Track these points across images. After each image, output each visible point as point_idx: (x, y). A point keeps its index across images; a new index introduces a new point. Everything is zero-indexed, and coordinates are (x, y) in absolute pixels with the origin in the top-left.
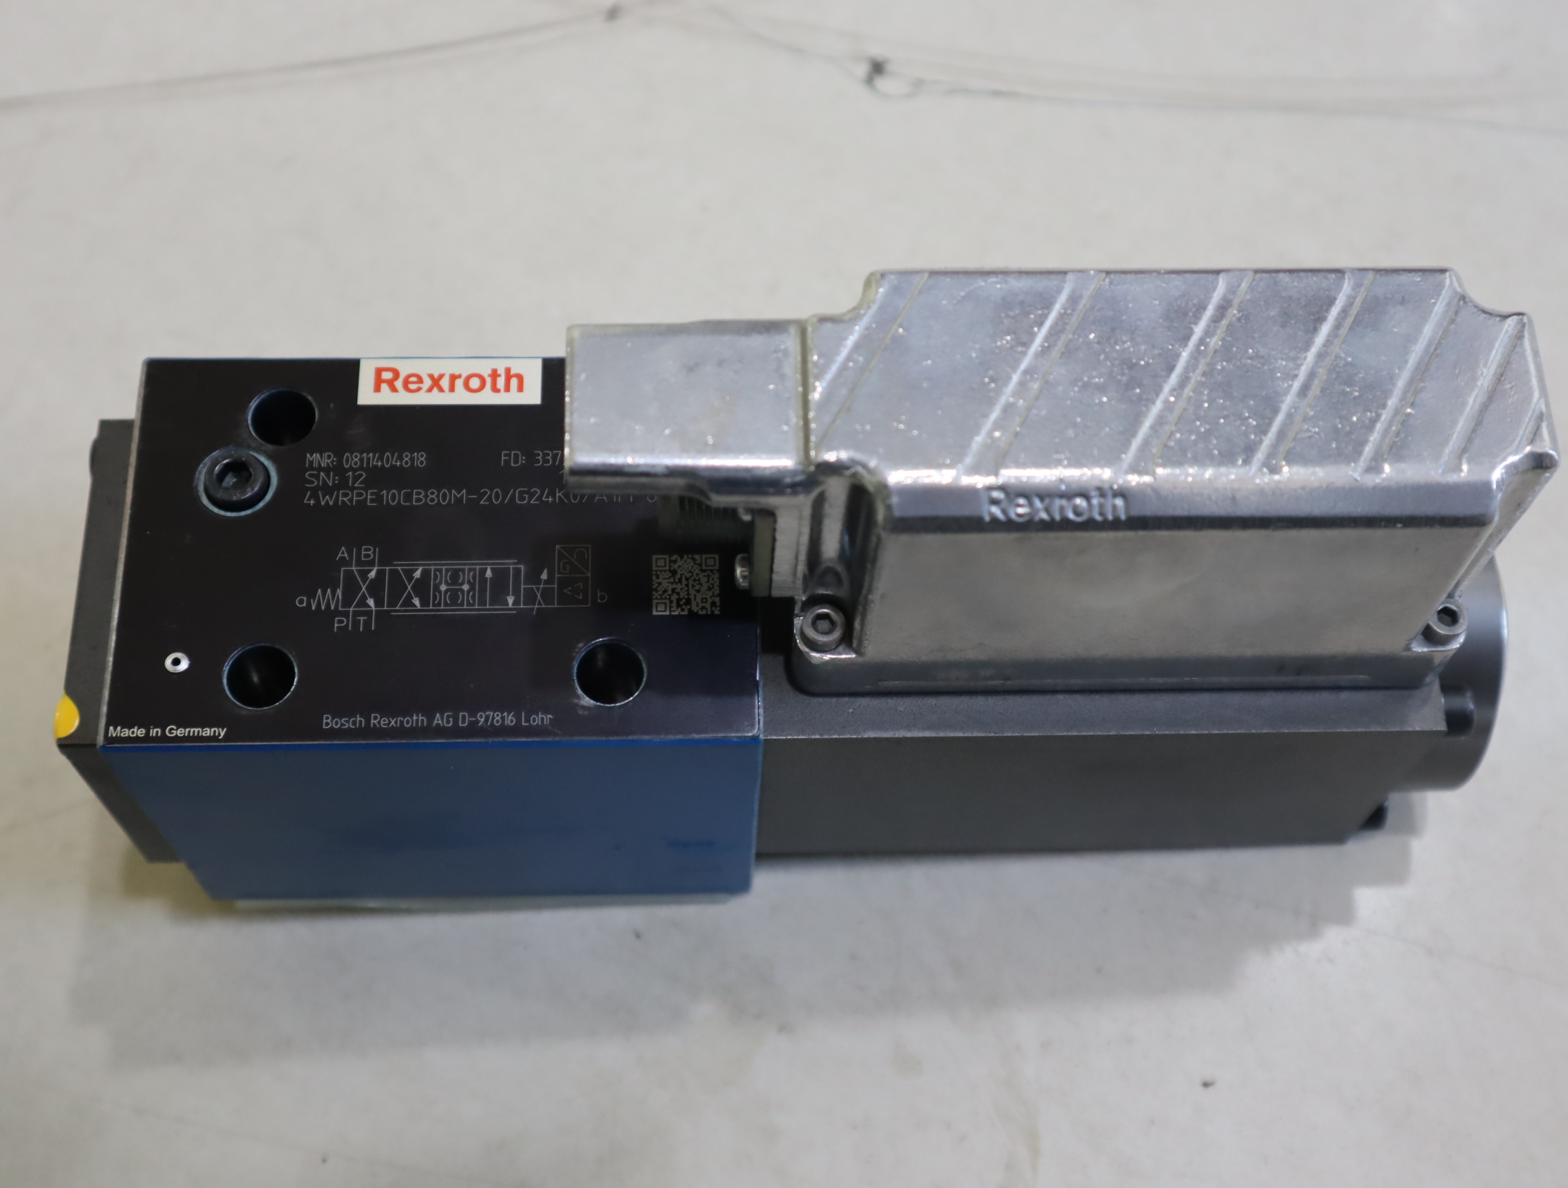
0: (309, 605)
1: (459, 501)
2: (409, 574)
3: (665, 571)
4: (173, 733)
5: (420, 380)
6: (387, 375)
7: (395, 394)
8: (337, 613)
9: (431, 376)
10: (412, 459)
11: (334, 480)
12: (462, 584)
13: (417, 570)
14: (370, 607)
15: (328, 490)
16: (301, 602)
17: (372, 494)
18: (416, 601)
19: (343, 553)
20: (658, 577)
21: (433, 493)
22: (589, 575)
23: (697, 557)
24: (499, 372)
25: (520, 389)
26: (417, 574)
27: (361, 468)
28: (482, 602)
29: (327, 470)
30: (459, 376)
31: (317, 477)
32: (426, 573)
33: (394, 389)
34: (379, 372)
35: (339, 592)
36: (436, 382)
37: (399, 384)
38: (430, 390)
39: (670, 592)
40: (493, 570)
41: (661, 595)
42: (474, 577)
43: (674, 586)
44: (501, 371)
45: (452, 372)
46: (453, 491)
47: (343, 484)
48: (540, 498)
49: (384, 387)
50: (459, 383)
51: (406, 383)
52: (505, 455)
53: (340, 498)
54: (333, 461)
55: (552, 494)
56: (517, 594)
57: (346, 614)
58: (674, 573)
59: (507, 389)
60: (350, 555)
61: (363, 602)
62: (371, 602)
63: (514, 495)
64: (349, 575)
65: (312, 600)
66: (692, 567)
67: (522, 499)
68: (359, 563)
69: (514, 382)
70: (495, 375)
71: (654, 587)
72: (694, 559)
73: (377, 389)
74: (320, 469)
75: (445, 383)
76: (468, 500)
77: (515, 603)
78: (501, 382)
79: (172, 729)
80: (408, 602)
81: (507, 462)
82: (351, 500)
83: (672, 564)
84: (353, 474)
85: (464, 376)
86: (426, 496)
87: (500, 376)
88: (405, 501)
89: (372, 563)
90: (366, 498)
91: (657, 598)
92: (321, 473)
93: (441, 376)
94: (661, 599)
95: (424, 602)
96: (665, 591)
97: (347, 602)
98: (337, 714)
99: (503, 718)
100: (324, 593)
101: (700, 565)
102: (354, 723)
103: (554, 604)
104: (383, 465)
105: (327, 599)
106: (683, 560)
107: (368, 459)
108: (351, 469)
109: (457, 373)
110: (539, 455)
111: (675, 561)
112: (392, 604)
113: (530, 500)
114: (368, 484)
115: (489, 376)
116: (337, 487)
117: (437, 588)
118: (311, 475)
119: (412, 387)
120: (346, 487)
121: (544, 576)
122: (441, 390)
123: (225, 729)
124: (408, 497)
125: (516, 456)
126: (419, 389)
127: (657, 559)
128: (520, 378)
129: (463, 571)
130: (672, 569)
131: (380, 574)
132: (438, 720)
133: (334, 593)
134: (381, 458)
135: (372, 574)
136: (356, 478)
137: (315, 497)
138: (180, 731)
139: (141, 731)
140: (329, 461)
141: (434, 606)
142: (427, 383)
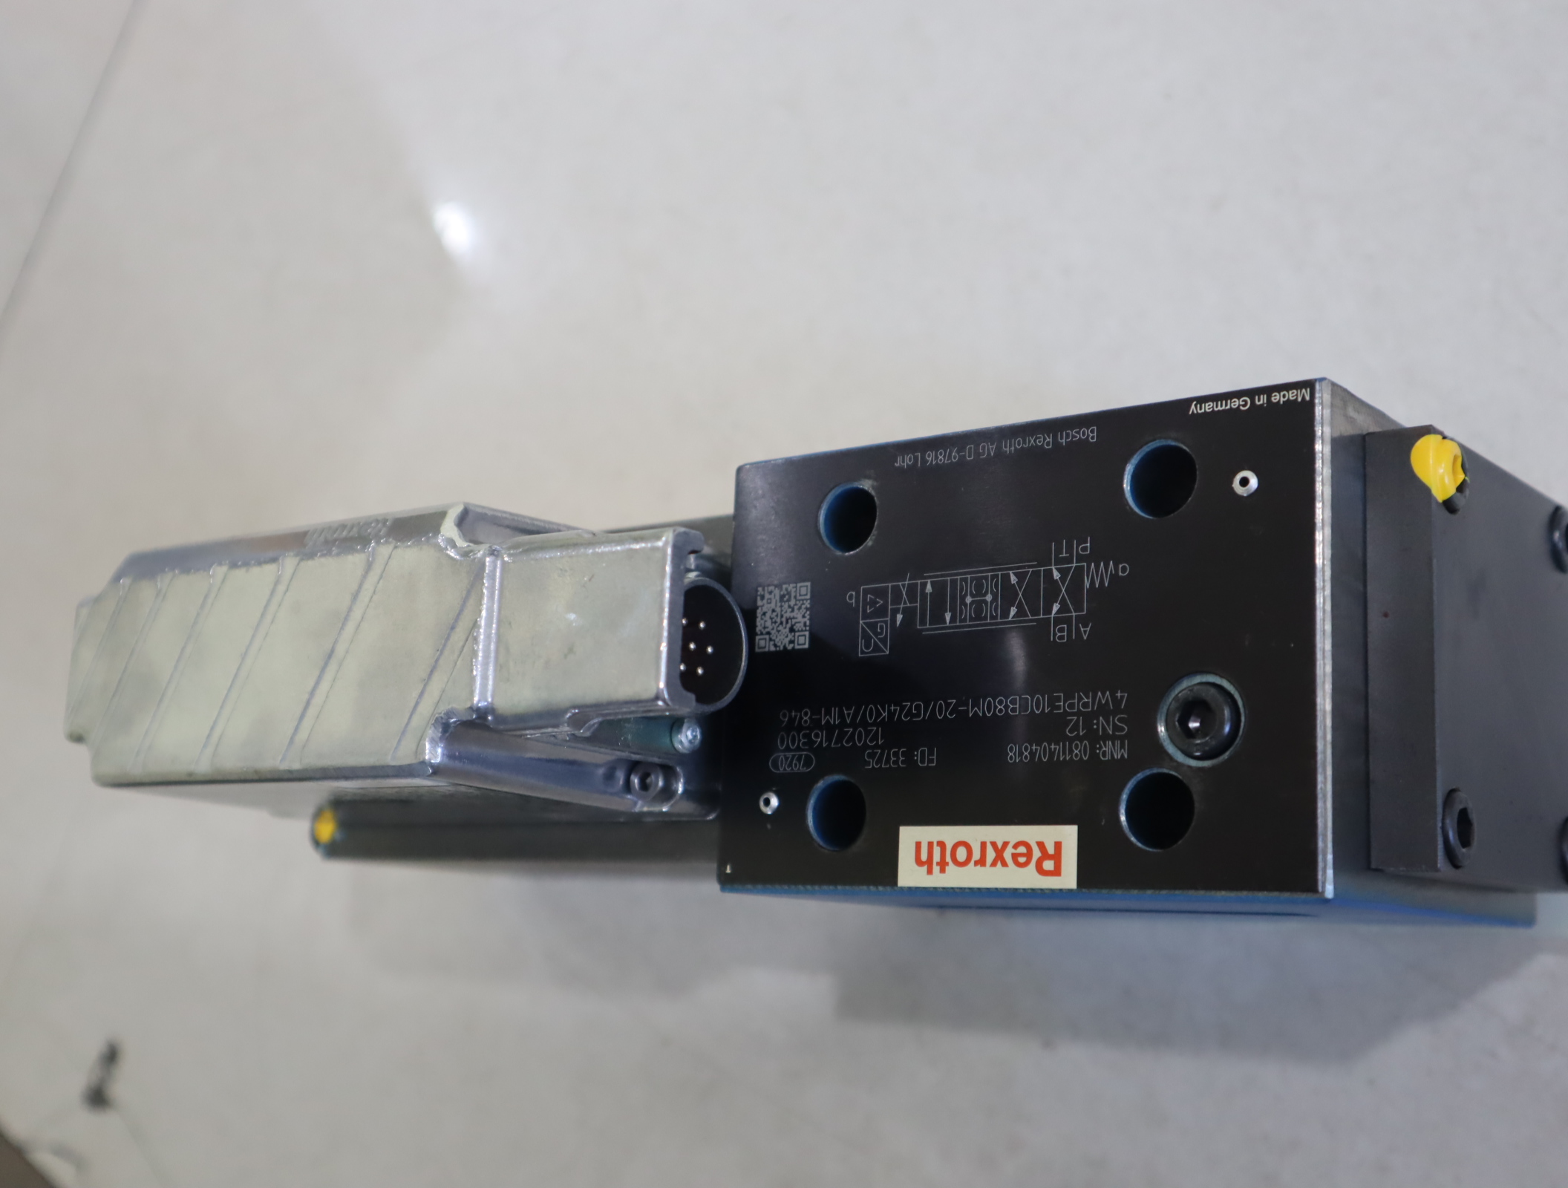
0: (1116, 565)
1: (976, 702)
2: (1020, 611)
3: (799, 631)
4: (1243, 401)
5: (1015, 856)
6: (1049, 865)
7: (1040, 840)
8: (1089, 560)
9: (1005, 864)
10: (1021, 754)
11: (1097, 724)
12: (972, 603)
13: (1013, 617)
14: (1057, 569)
15: (1103, 710)
16: (1124, 570)
17: (1059, 708)
18: (1013, 579)
19: (1085, 632)
20: (805, 625)
21: (1000, 711)
22: (861, 622)
23: (772, 649)
24: (938, 868)
26: (1013, 611)
27: (1071, 740)
28: (954, 582)
29: (1106, 737)
30: (976, 863)
31: (1116, 728)
32: (1005, 613)
33: (1041, 845)
34: (1057, 872)
35: (1087, 584)
37: (1037, 853)
38: (1006, 844)
39: (796, 607)
40: (944, 621)
41: (803, 604)
42: (961, 612)
43: (792, 615)
44: (936, 869)
45: (983, 868)
46: (981, 715)
47: (1088, 718)
48: (902, 708)
49: (1051, 850)
50: (976, 855)
51: (1029, 854)
52: (932, 761)
53: (1090, 700)
54: (1100, 748)
55: (891, 714)
56: (924, 594)
57: (1080, 558)
58: (792, 630)
59: (931, 846)
60: (1078, 629)
61: (1063, 572)
62: (1056, 575)
63: (925, 711)
64: (1078, 608)
65: (1113, 572)
66: (777, 637)
67: (918, 707)
68: (1068, 621)
69: (924, 857)
70: (943, 865)
71: (808, 612)
72: (775, 645)
73: (1058, 846)
74: (1113, 738)
75: (991, 854)
76: (968, 705)
77: (924, 585)
78: (936, 856)
79: (1244, 406)
80: (1021, 577)
81: (931, 753)
82: (1079, 699)
83: (793, 639)
84: (1079, 733)
85: (972, 862)
86: (1006, 707)
87: (938, 864)
88: (1027, 700)
89: (1057, 621)
90: (1065, 702)
91: (807, 600)
92: (1111, 733)
93: (994, 864)
94: (803, 600)
95: (1006, 579)
96: (800, 608)
97: (1079, 572)
98: (1084, 445)
99: (937, 458)
100: (1102, 582)
101: (771, 640)
102: (1067, 435)
103: (892, 587)
104: (1050, 745)
105: (1097, 576)
106: (783, 644)
107: (1064, 753)
108: (1081, 739)
109: (978, 867)
110: (902, 762)
111: (792, 642)
112: (1036, 574)
113: (911, 706)
115: (947, 864)
116: (1094, 715)
117: (995, 599)
118: (1122, 729)
119: (1022, 850)
120: (1085, 715)
121: (899, 617)
122: (994, 844)
123: (1190, 413)
124: (1024, 705)
125: (923, 762)
126: (1015, 846)
127: (805, 644)
128: (919, 862)
129: (971, 619)
130: (793, 634)
131: (1048, 609)
132: (992, 449)
133: (1092, 583)
135: (1056, 607)
136: (1075, 728)
137: (1117, 702)
138: (1236, 403)
139: (1276, 398)
140: (1104, 749)
141: (997, 576)
142: (1007, 855)
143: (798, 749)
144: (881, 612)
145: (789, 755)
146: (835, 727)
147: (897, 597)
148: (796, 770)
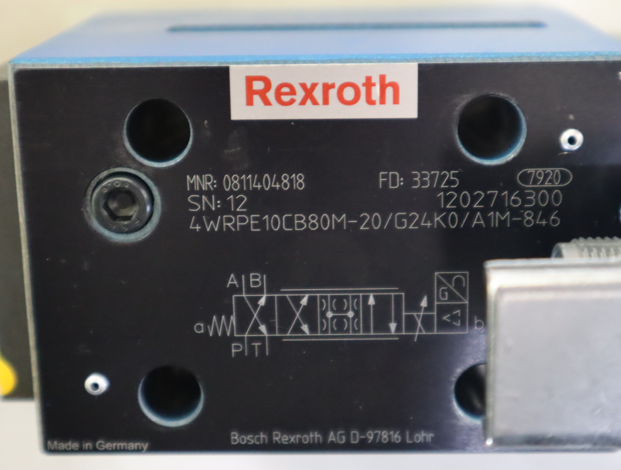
0: (207, 332)
1: (339, 226)
2: (297, 300)
4: (102, 447)
5: (293, 92)
6: (258, 85)
7: (268, 107)
8: (232, 339)
9: (303, 86)
10: (291, 181)
11: (216, 204)
12: (347, 311)
13: (303, 297)
14: (263, 333)
15: (212, 215)
16: (199, 328)
17: (255, 219)
18: (305, 328)
19: (232, 280)
21: (313, 218)
22: (467, 302)
24: (373, 81)
25: (396, 101)
26: (304, 301)
27: (241, 191)
28: (367, 328)
29: (208, 193)
30: (333, 86)
31: (199, 201)
32: (312, 300)
33: (267, 102)
34: (250, 80)
35: (233, 319)
36: (309, 92)
37: (271, 95)
38: (303, 103)
40: (375, 297)
42: (358, 303)
44: (376, 80)
45: (325, 81)
46: (333, 216)
47: (225, 209)
48: (418, 224)
49: (257, 99)
50: (333, 93)
51: (278, 94)
52: (383, 176)
53: (225, 224)
54: (213, 184)
55: (430, 218)
56: (398, 321)
57: (241, 340)
59: (383, 101)
60: (240, 282)
61: (255, 329)
62: (263, 328)
63: (392, 220)
64: (240, 300)
65: (209, 327)
67: (401, 224)
68: (249, 290)
69: (389, 91)
70: (369, 83)
73: (250, 102)
74: (201, 192)
75: (318, 94)
76: (348, 224)
77: (398, 329)
78: (376, 91)
79: (100, 444)
80: (297, 329)
81: (385, 184)
82: (235, 225)
84: (234, 197)
85: (337, 86)
86: (307, 221)
87: (374, 85)
88: (287, 227)
89: (260, 290)
90: (249, 223)
92: (203, 197)
93: (314, 86)
95: (313, 329)
97: (242, 328)
98: (243, 431)
99: (389, 436)
100: (219, 320)
102: (258, 439)
103: (433, 331)
104: (262, 188)
105: (223, 325)
107: (248, 181)
108: (231, 192)
109: (330, 83)
110: (416, 176)
112: (283, 330)
113: (409, 225)
114: (251, 208)
115: (364, 85)
116: (219, 212)
117: (323, 314)
118: (193, 199)
119: (285, 98)
120: (229, 212)
121: (424, 303)
122: (315, 103)
123: (147, 444)
124: (290, 222)
125: (394, 177)
126: (292, 101)
128: (395, 86)
129: (347, 297)
131: (270, 300)
132: (332, 437)
133: (228, 319)
134: (260, 180)
135: (262, 302)
136: (238, 202)
137: (199, 221)
138: (108, 445)
139: (75, 445)
140: (209, 183)
141: (322, 332)
142: (300, 94)
143: (537, 190)
144: (442, 310)
145: (547, 184)
146: (494, 209)
147: (427, 322)
148: (540, 170)
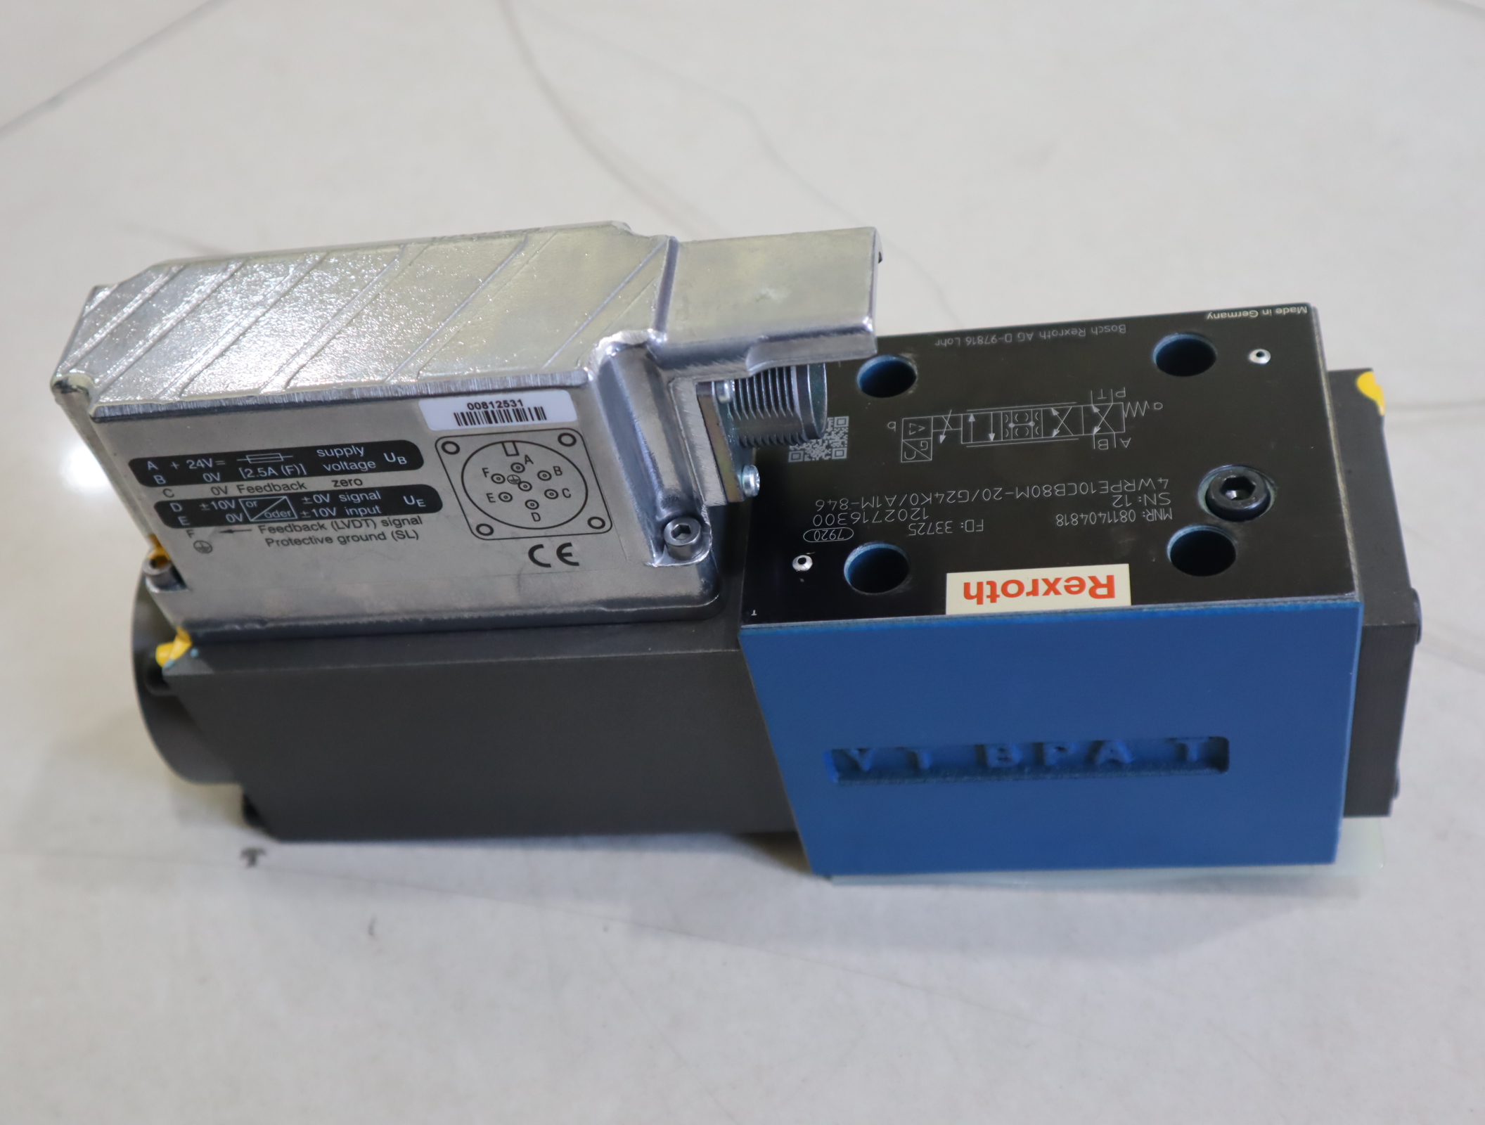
0: (1150, 403)
1: (1022, 489)
2: (1063, 431)
3: (836, 447)
4: (1253, 312)
5: (1068, 589)
6: (1102, 591)
7: (1092, 575)
8: (1125, 401)
9: (1057, 593)
10: (1069, 520)
11: (1142, 499)
12: (1014, 428)
13: (1057, 435)
14: (1096, 406)
15: (1146, 490)
16: (1158, 406)
17: (1105, 490)
18: (1055, 413)
19: (1126, 443)
20: (843, 443)
21: (1047, 494)
22: (902, 441)
23: (807, 459)
24: (989, 599)
25: (967, 586)
26: (1055, 432)
27: (1118, 510)
28: (996, 416)
29: (1150, 507)
30: (1028, 594)
31: (1159, 501)
32: (1048, 433)
33: (1093, 579)
34: (1111, 594)
35: (1125, 415)
36: (1052, 588)
37: (1089, 584)
38: (1057, 580)
39: (833, 433)
40: (988, 439)
41: (841, 430)
42: (1005, 433)
43: (829, 437)
44: (986, 601)
45: (1035, 597)
46: (1028, 497)
47: (1133, 497)
48: (947, 495)
49: (1103, 581)
50: (1028, 587)
51: (1082, 585)
52: (980, 528)
53: (1134, 485)
54: (1146, 514)
55: (935, 499)
56: (966, 423)
57: (1117, 400)
58: (828, 447)
59: (980, 585)
60: (1118, 443)
61: (1102, 410)
62: (1096, 410)
63: (971, 496)
64: (1118, 429)
65: (1149, 408)
66: (812, 452)
67: (963, 494)
68: (1110, 438)
69: (973, 591)
70: (993, 597)
71: (846, 435)
72: (810, 457)
73: (1110, 578)
74: (1158, 507)
75: (1043, 587)
76: (1014, 491)
77: (966, 418)
78: (987, 590)
79: (1255, 314)
80: (1062, 412)
81: (978, 522)
82: (1124, 484)
83: (830, 453)
84: (1124, 505)
85: (1024, 593)
86: (1053, 491)
87: (988, 597)
88: (1073, 486)
89: (1098, 437)
90: (1110, 486)
91: (845, 428)
92: (1155, 504)
93: (1047, 593)
94: (841, 428)
95: (1047, 413)
96: (837, 433)
97: (1116, 409)
98: (1117, 334)
99: (976, 341)
100: (1138, 413)
101: (805, 454)
102: (1099, 330)
103: (934, 418)
104: (1097, 514)
105: (1134, 410)
106: (820, 456)
107: (1112, 517)
108: (1128, 509)
109: (1031, 597)
110: (948, 530)
111: (827, 455)
112: (1075, 411)
113: (956, 494)
114: (1110, 497)
115: (998, 596)
116: (1141, 493)
117: (1037, 423)
118: (1165, 502)
119: (1075, 582)
120: (1129, 494)
121: (942, 438)
122: (1046, 581)
123: (1207, 319)
124: (1070, 489)
125: (969, 528)
126: (1068, 580)
127: (843, 455)
128: (967, 595)
129: (1015, 437)
130: (830, 449)
131: (1089, 430)
132: (1030, 337)
133: (1130, 414)
134: (1099, 519)
135: (1096, 430)
136: (1122, 501)
137: (1160, 488)
138: (1246, 314)
139: (1279, 311)
140: (1150, 514)
141: (1039, 412)
142: (1060, 587)
143: (836, 525)
144: (926, 434)
145: (826, 530)
146: (875, 509)
147: (939, 424)
148: (832, 540)
